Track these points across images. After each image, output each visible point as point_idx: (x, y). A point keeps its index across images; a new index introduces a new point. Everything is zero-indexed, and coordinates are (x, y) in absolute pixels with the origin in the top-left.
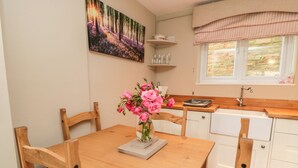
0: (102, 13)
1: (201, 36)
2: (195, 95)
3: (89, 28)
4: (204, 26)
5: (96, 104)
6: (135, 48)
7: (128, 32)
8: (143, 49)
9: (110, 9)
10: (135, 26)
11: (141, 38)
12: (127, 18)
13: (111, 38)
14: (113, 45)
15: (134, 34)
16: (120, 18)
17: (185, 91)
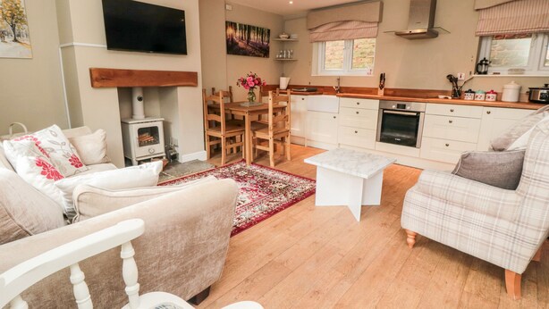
0: (236, 29)
1: (315, 35)
2: (312, 84)
3: (227, 41)
4: (316, 28)
5: (230, 87)
6: (261, 48)
7: (254, 37)
8: (268, 48)
9: (240, 25)
10: (260, 31)
11: (266, 39)
12: (254, 28)
13: (241, 44)
14: (243, 49)
15: (260, 37)
16: (248, 29)
17: (303, 81)
